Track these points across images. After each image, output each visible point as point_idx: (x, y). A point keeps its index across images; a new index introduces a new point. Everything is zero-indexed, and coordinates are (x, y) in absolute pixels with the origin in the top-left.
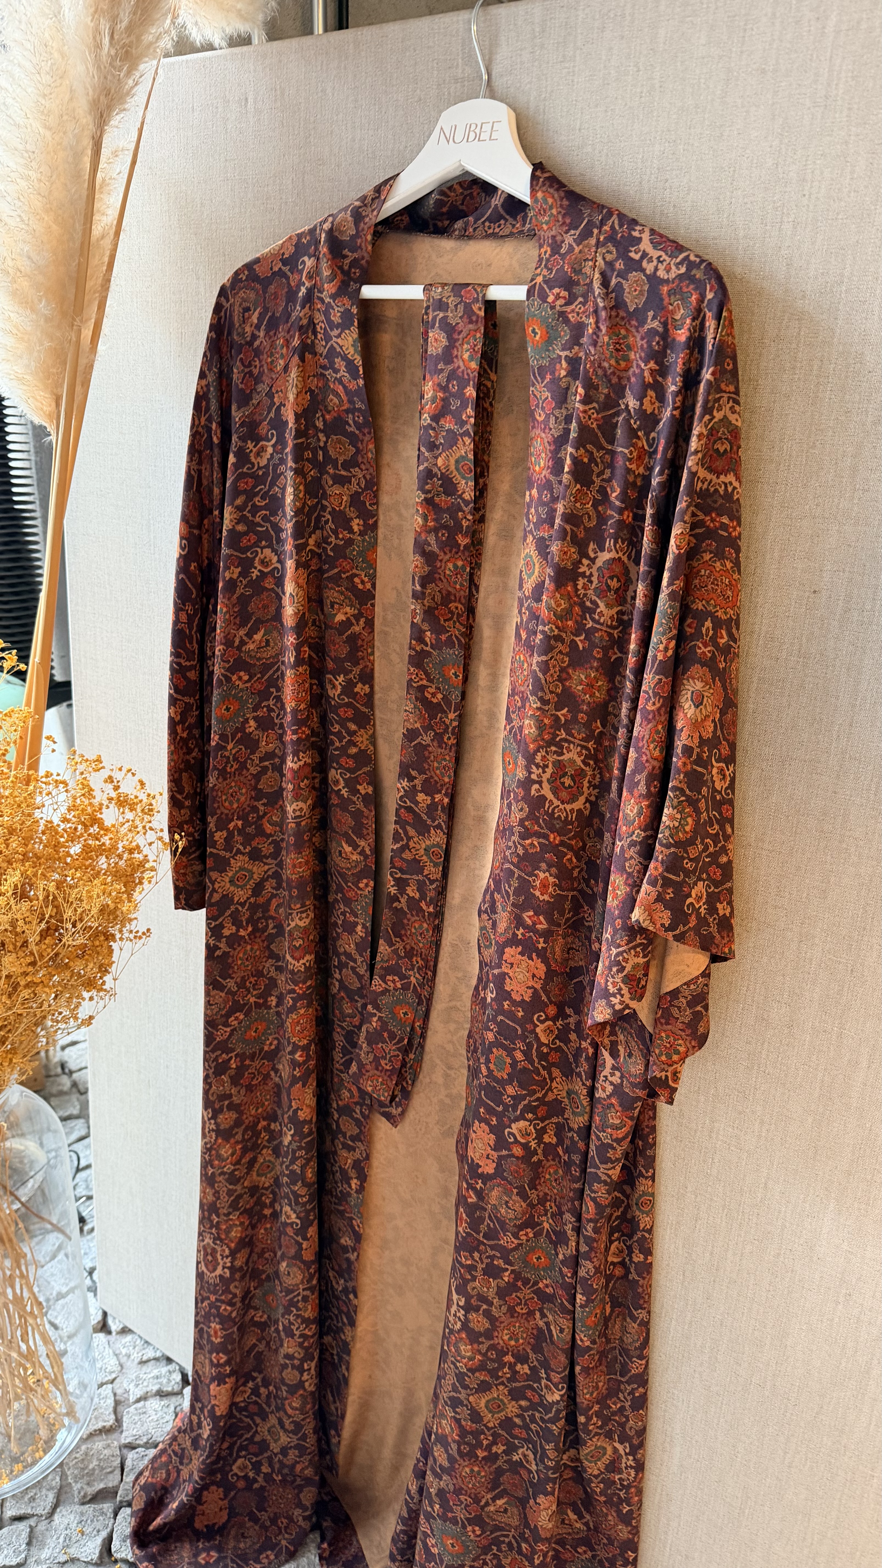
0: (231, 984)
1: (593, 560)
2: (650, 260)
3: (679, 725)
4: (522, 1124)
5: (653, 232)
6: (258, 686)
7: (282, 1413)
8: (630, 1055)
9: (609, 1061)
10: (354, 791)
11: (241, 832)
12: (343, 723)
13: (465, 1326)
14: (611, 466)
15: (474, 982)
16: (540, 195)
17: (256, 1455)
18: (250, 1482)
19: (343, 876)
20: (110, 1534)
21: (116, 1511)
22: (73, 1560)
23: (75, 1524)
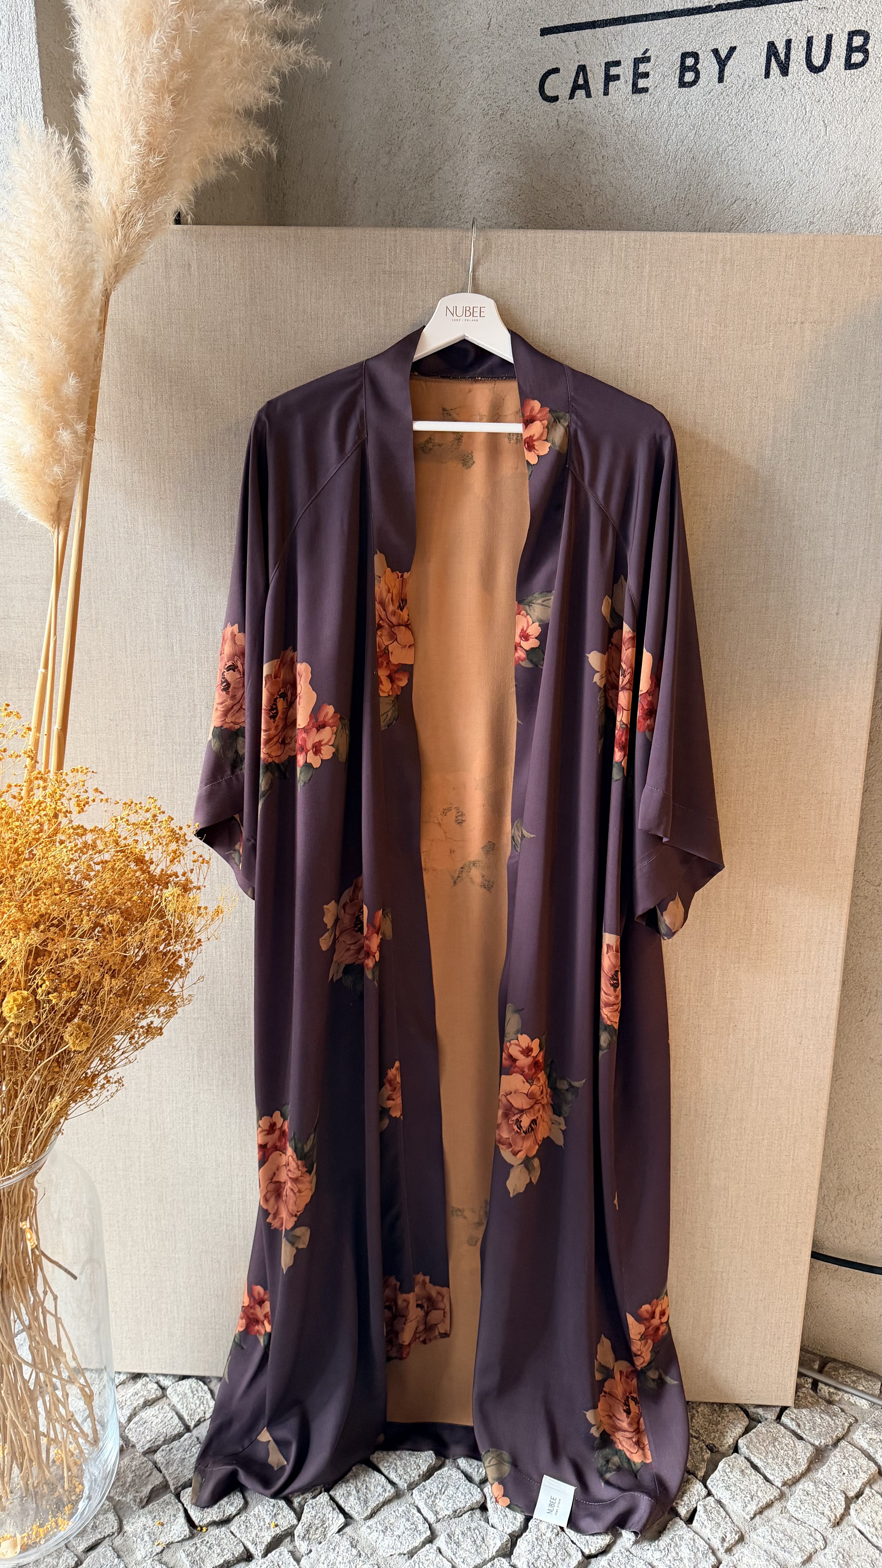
20: (186, 1511)
21: (178, 1496)
22: (168, 1545)
23: (150, 1522)
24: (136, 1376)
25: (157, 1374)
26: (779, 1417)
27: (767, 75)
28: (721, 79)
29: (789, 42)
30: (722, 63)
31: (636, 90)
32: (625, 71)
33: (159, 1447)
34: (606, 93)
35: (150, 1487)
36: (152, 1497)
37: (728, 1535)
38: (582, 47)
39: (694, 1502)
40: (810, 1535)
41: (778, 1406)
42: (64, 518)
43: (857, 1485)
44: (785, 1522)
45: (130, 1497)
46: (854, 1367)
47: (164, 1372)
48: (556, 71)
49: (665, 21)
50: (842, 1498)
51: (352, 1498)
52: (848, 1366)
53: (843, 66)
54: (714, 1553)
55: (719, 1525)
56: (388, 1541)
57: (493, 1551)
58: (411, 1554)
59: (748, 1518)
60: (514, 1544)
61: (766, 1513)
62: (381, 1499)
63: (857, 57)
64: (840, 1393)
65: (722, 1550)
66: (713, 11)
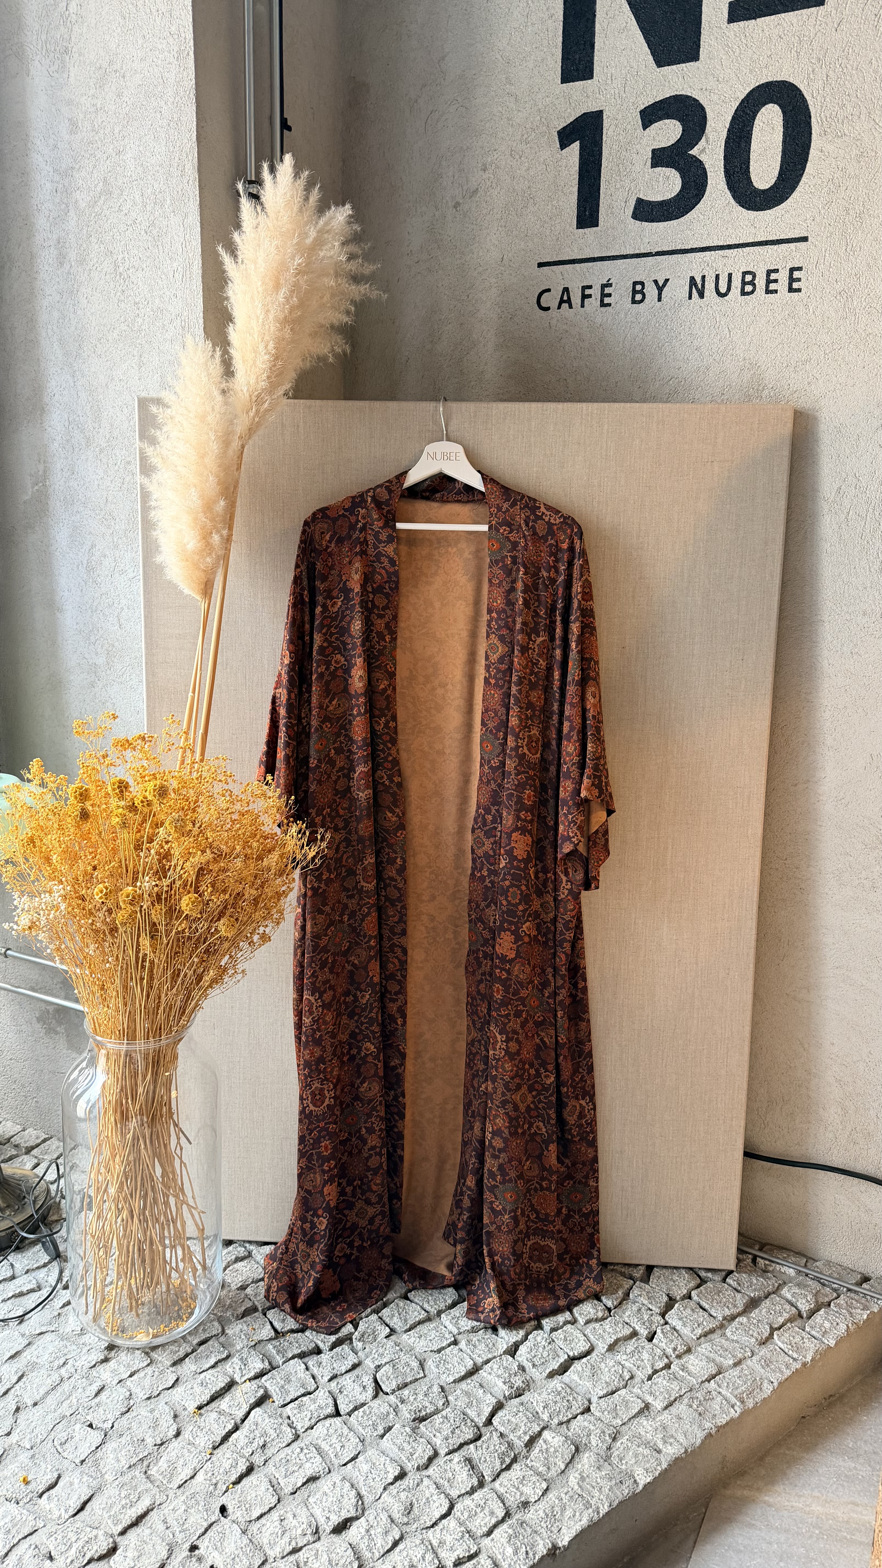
0: (327, 909)
1: (535, 642)
2: (546, 516)
3: (588, 707)
4: (528, 924)
5: (545, 504)
6: (336, 730)
7: (368, 1194)
8: (576, 871)
9: (564, 879)
10: (392, 781)
11: (329, 815)
12: (385, 744)
13: (507, 1052)
14: (538, 600)
15: (469, 872)
16: (489, 486)
17: (349, 1237)
18: (347, 1257)
19: (387, 831)
20: (271, 1323)
21: (265, 1314)
22: (260, 1342)
23: (245, 1328)
24: (228, 1243)
25: (244, 1241)
26: (724, 1280)
27: (690, 298)
28: (659, 299)
29: (704, 277)
30: (660, 289)
31: (603, 305)
32: (595, 292)
33: (248, 1285)
34: (583, 306)
35: (243, 1308)
36: (245, 1314)
37: (679, 1347)
38: (566, 275)
39: (654, 1327)
40: (742, 1348)
41: (723, 1270)
42: (209, 591)
43: (781, 1320)
44: (723, 1341)
45: (229, 1314)
46: (786, 1249)
47: (250, 1239)
48: (549, 290)
49: (622, 261)
50: (767, 1327)
51: (395, 1318)
52: (782, 1248)
53: (739, 294)
54: (667, 1357)
55: (672, 1341)
56: (423, 1342)
57: (501, 1351)
58: (439, 1351)
59: (695, 1338)
60: (516, 1350)
61: (709, 1336)
62: (417, 1319)
63: (749, 288)
64: (773, 1265)
65: (674, 1356)
66: (653, 255)
